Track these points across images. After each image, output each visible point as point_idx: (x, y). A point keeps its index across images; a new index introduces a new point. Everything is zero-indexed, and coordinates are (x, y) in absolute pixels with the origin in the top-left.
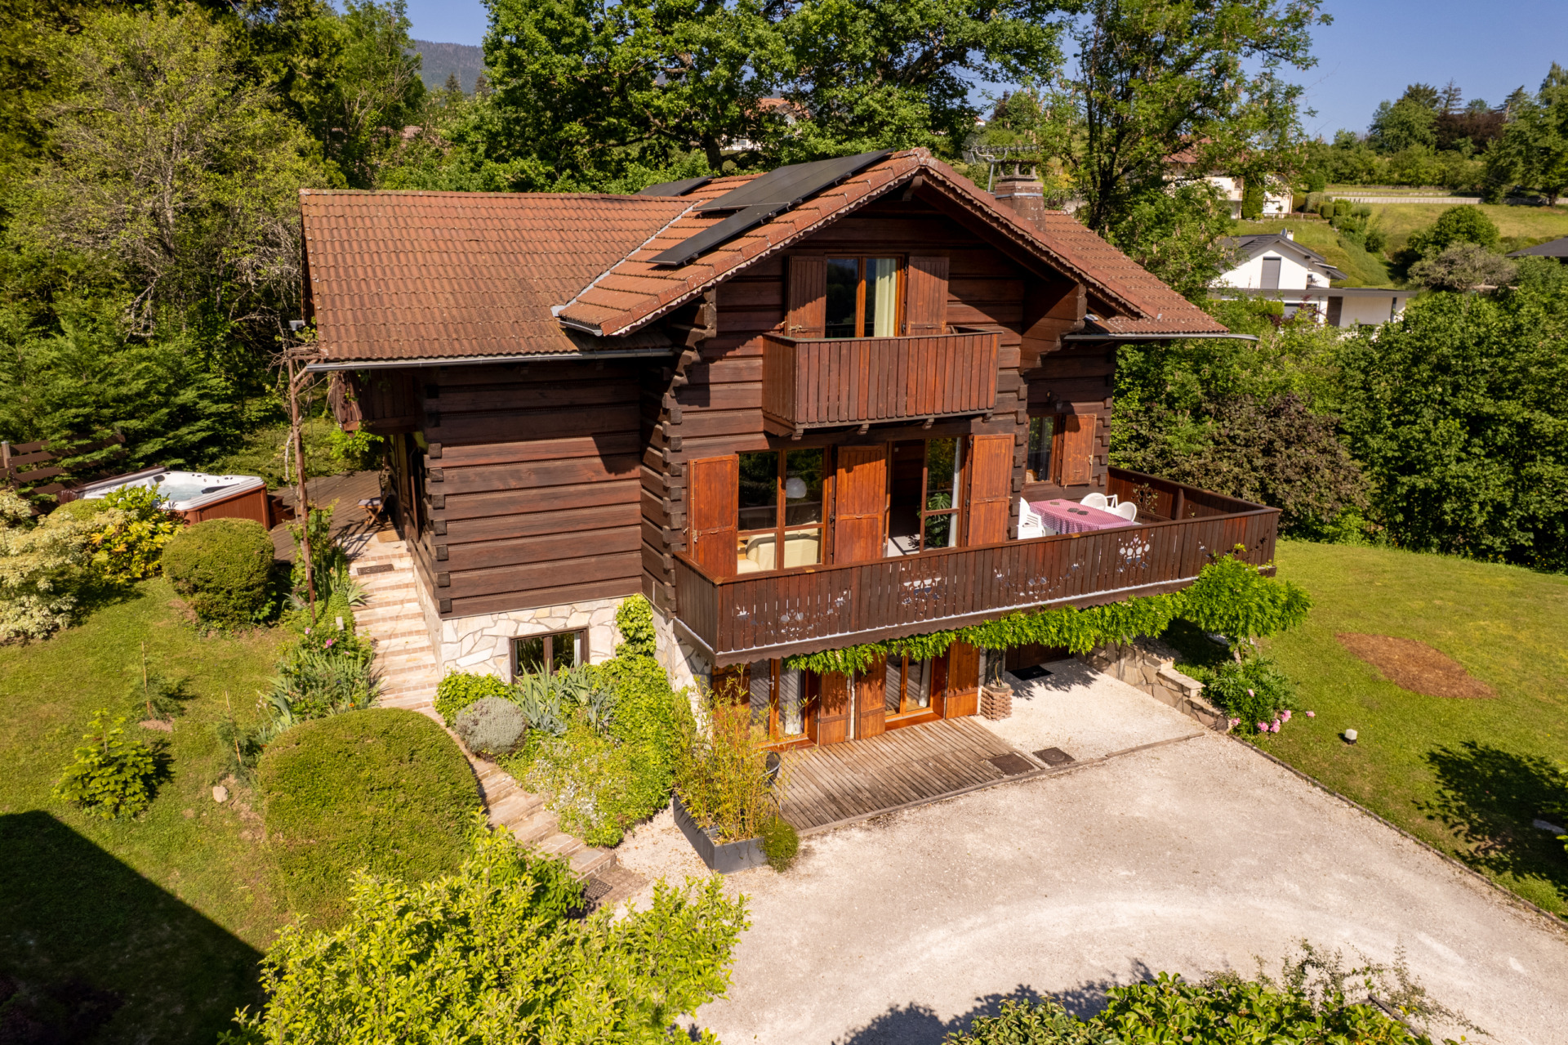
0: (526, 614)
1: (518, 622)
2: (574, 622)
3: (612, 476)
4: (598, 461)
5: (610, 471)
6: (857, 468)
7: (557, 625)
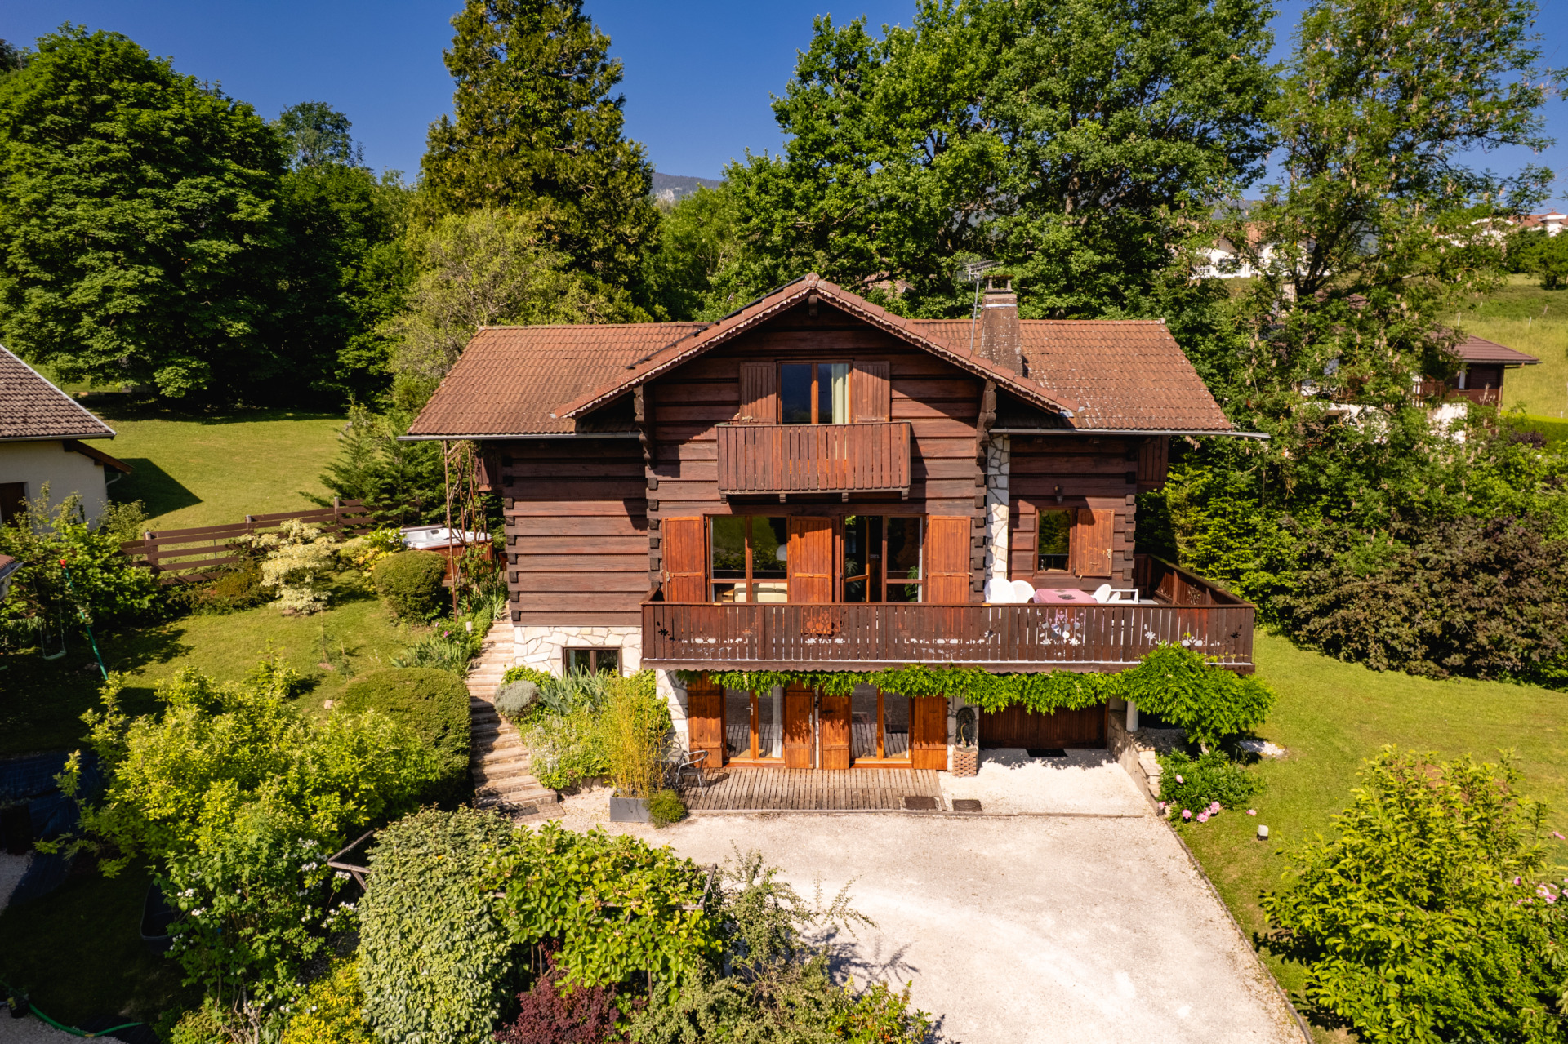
0: (574, 630)
1: (568, 635)
2: (611, 641)
3: (638, 532)
4: (628, 519)
5: (636, 527)
6: (808, 534)
7: (597, 642)
